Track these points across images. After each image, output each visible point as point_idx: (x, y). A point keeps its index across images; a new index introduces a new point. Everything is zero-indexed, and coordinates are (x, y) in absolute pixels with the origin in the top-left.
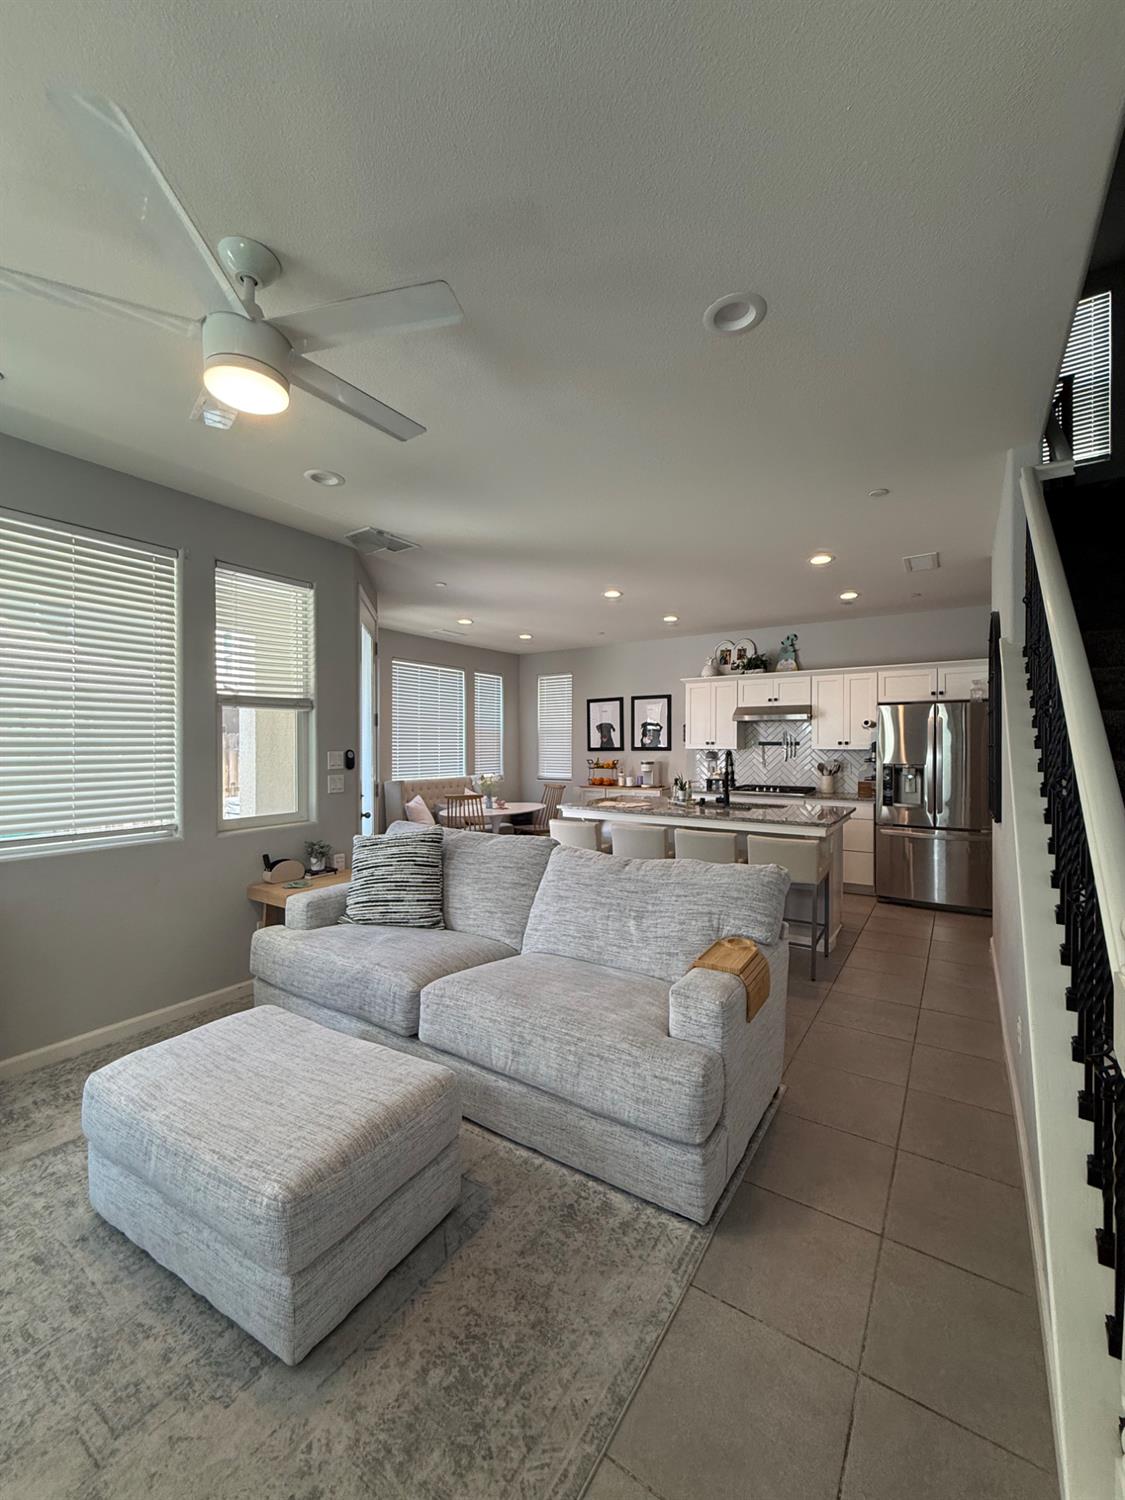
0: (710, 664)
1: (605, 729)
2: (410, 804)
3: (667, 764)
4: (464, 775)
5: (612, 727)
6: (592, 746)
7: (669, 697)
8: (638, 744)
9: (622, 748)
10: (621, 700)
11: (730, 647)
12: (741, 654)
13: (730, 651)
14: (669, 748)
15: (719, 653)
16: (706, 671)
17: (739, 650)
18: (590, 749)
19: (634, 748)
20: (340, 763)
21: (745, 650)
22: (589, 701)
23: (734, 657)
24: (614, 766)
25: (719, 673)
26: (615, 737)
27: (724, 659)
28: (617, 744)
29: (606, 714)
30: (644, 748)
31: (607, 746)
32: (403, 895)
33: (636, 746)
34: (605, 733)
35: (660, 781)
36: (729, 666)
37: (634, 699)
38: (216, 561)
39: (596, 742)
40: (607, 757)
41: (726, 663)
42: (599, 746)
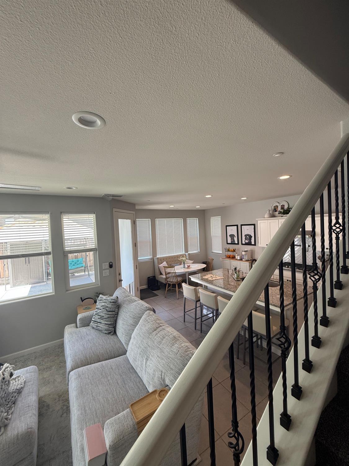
0: (268, 212)
1: (232, 236)
2: (160, 265)
3: (255, 251)
4: (184, 253)
5: (235, 236)
6: (228, 242)
7: (254, 225)
8: (244, 243)
9: (238, 244)
10: (237, 226)
11: (278, 204)
12: (283, 207)
13: (278, 206)
14: (255, 245)
15: (273, 207)
16: (266, 216)
17: (281, 206)
18: (227, 243)
19: (242, 244)
20: (108, 266)
21: (284, 206)
22: (227, 226)
23: (279, 209)
24: (234, 251)
25: (273, 216)
26: (236, 239)
27: (275, 210)
28: (236, 242)
29: (232, 231)
30: (246, 244)
31: (233, 243)
32: (101, 321)
33: (243, 243)
34: (232, 238)
35: (252, 257)
36: (277, 213)
37: (242, 225)
38: (61, 212)
39: (229, 241)
40: (232, 247)
41: (276, 211)
42: (230, 242)
